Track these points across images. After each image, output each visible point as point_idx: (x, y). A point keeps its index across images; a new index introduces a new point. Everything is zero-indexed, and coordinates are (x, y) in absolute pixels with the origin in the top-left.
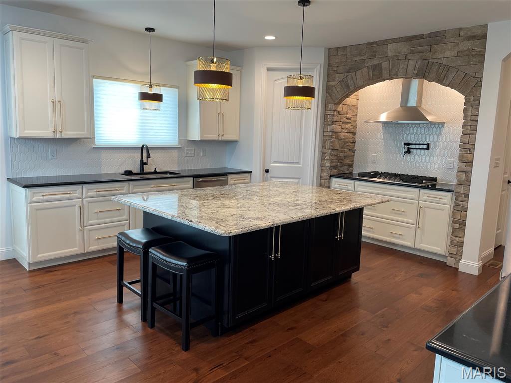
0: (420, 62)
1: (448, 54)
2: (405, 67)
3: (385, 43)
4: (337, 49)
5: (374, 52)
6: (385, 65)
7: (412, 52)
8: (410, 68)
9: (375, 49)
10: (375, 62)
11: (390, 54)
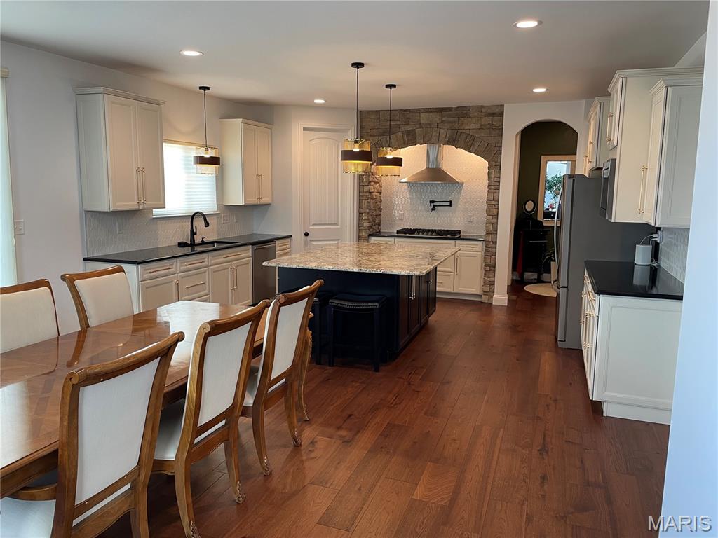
0: (449, 131)
1: (473, 126)
2: (438, 135)
3: (418, 111)
4: (369, 112)
5: (408, 118)
6: (418, 131)
7: (443, 122)
8: (442, 136)
9: (408, 116)
10: (409, 128)
11: (422, 122)
